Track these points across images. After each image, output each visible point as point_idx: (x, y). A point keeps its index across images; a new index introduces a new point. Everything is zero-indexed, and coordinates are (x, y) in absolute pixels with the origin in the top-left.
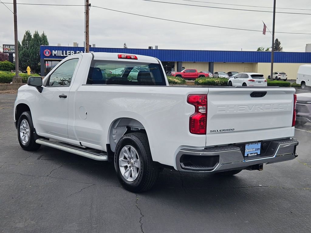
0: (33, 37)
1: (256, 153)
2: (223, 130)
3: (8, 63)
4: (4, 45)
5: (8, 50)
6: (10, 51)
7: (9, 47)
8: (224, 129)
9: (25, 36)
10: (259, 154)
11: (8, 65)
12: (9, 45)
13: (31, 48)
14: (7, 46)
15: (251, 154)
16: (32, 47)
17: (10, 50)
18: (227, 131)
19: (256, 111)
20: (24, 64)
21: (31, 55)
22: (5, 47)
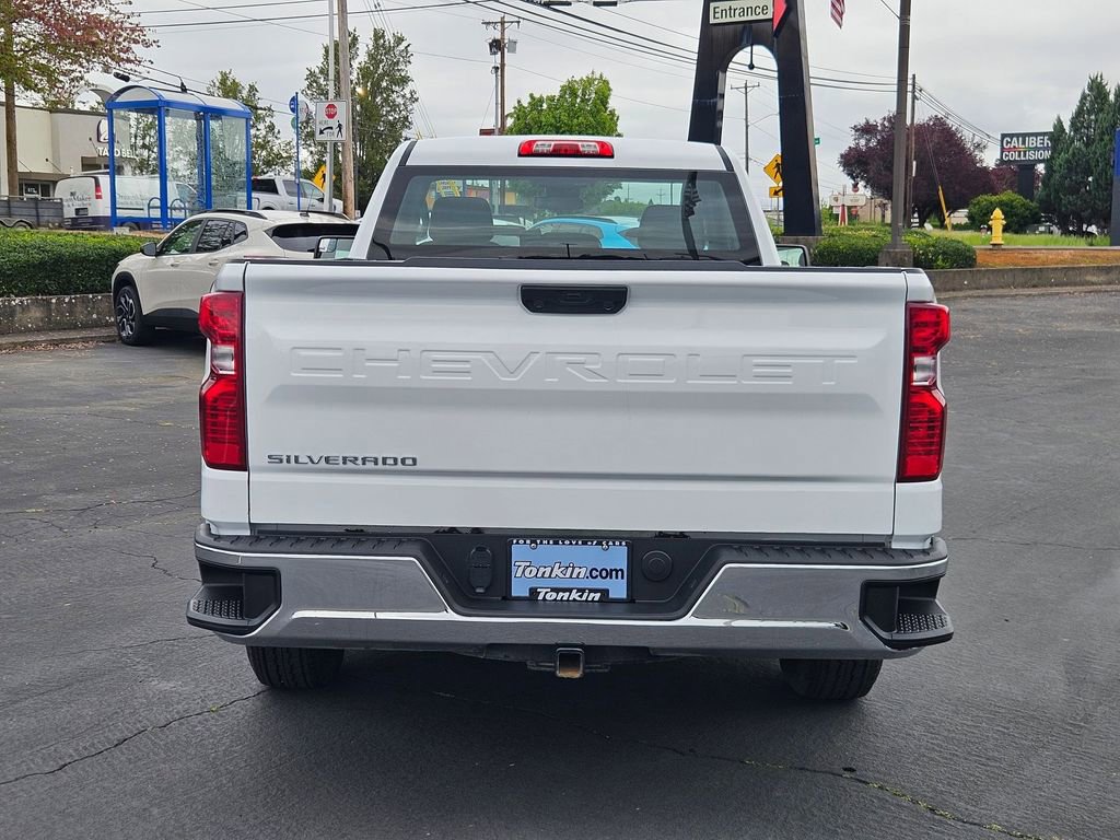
0: (1112, 97)
1: (595, 591)
2: (345, 460)
3: (1012, 201)
4: (1004, 136)
5: (1020, 152)
6: (1025, 156)
7: (1024, 143)
8: (350, 454)
9: (1084, 97)
10: (624, 595)
11: (1012, 207)
12: (1024, 135)
13: (1102, 140)
14: (1015, 139)
15: (557, 590)
16: (1106, 137)
17: (1025, 152)
18: (370, 465)
19: (552, 382)
20: (1069, 202)
21: (1097, 165)
22: (1008, 142)
